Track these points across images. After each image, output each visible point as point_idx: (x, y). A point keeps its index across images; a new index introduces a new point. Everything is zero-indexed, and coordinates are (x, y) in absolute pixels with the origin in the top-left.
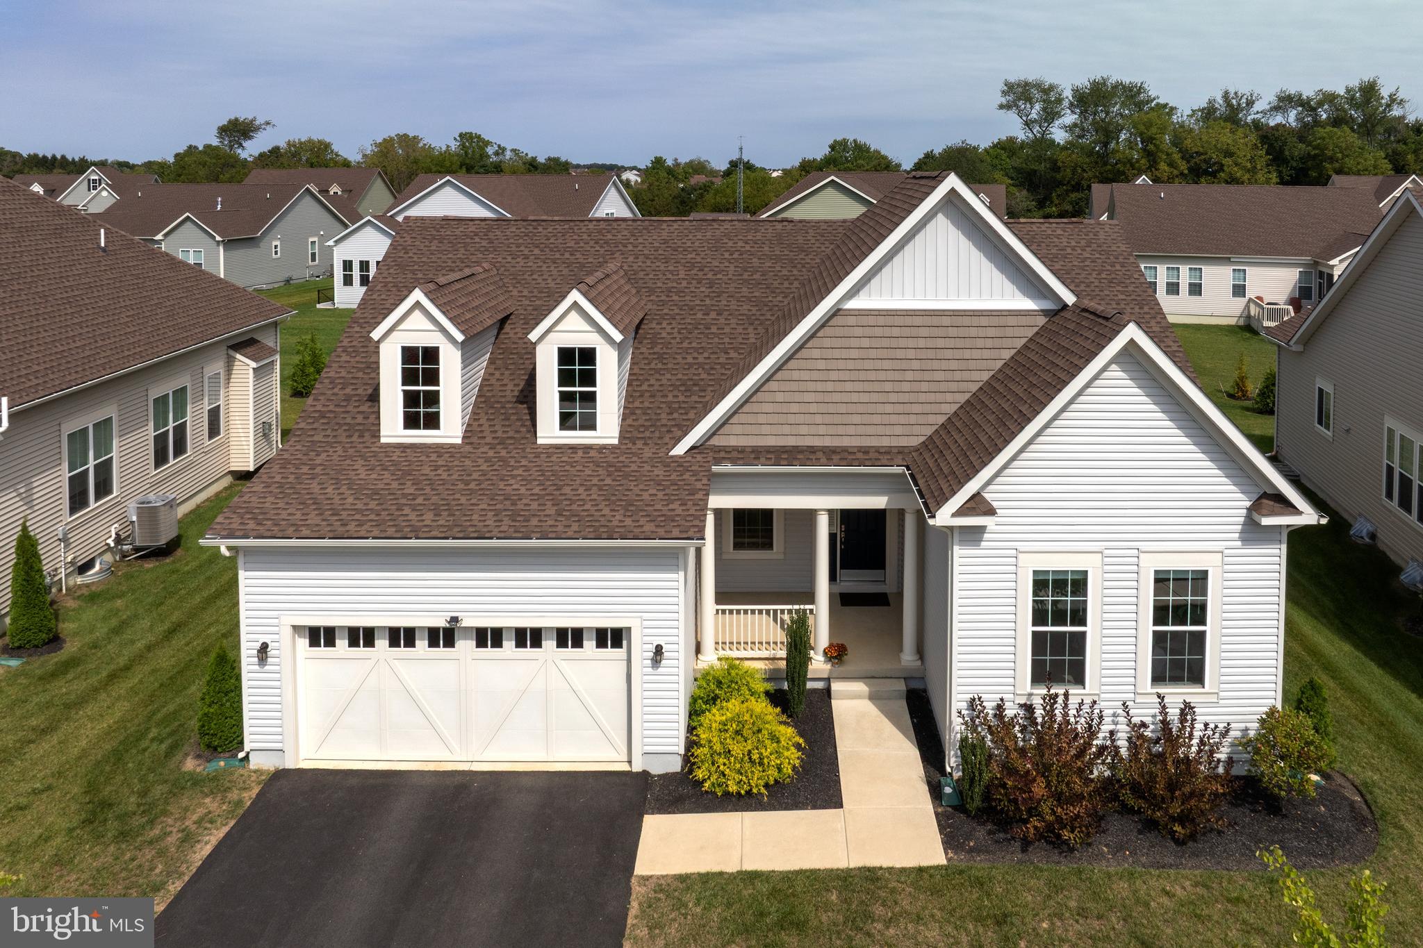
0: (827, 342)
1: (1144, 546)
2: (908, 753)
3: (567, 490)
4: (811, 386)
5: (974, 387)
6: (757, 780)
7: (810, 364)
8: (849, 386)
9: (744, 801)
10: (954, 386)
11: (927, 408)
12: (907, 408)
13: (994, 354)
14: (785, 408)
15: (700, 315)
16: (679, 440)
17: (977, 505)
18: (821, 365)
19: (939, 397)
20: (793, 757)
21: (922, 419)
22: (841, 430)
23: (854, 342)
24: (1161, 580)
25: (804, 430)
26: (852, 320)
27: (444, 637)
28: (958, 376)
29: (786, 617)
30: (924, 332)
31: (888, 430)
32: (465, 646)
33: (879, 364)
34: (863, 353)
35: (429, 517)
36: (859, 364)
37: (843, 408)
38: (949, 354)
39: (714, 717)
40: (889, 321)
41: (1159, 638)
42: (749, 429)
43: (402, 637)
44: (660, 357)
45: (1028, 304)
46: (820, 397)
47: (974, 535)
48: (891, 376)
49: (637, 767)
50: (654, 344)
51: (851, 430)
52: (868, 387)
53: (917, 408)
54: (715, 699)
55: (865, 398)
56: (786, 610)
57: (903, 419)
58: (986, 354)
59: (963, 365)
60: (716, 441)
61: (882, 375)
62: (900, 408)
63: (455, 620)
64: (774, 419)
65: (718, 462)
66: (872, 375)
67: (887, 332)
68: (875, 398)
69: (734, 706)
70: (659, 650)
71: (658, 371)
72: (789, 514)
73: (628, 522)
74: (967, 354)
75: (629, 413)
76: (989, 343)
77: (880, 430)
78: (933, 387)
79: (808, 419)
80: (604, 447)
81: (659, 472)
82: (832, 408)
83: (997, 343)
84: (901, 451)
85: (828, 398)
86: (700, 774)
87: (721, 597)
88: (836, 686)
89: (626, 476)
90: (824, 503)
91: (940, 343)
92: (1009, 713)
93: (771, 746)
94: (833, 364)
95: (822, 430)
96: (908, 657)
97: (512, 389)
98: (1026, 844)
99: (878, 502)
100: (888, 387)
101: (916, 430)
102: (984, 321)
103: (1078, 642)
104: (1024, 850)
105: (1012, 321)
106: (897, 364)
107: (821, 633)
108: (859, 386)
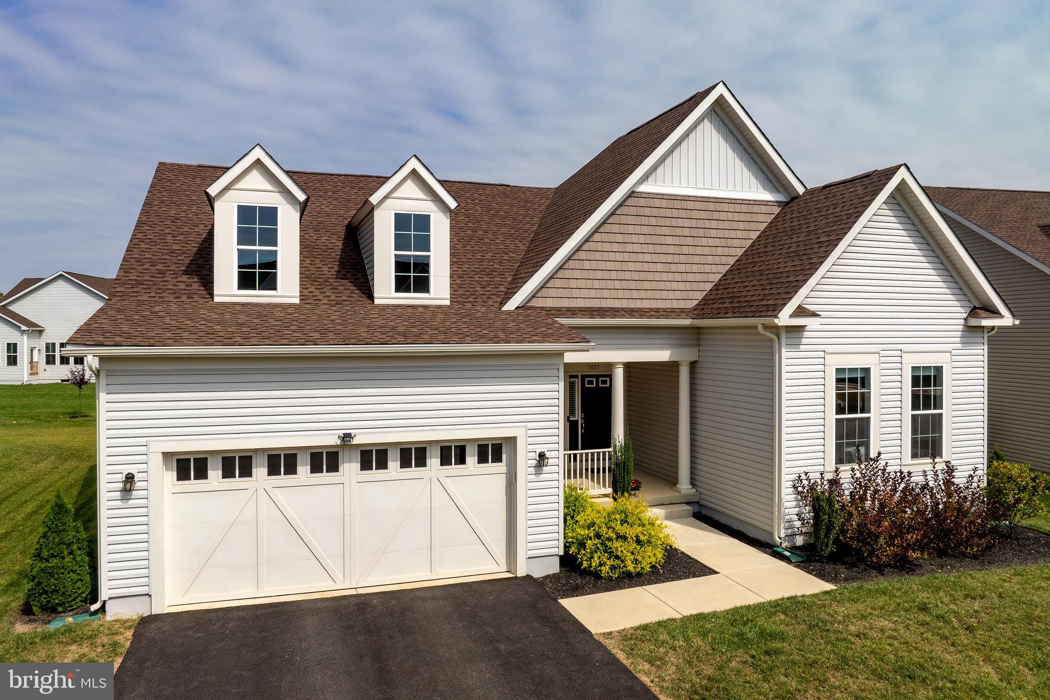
0: (624, 220)
1: (905, 347)
2: (731, 542)
4: (612, 256)
7: (611, 238)
9: (635, 580)
10: (717, 260)
12: (685, 277)
13: (745, 234)
18: (619, 238)
21: (696, 287)
23: (643, 221)
25: (605, 293)
26: (642, 202)
27: (329, 459)
28: (720, 251)
31: (669, 295)
32: (350, 468)
33: (662, 240)
36: (650, 239)
37: (636, 276)
38: (714, 233)
40: (677, 204)
42: (561, 293)
43: (283, 462)
45: (768, 196)
46: (618, 266)
49: (521, 572)
53: (691, 277)
55: (652, 267)
58: (739, 235)
59: (723, 242)
60: (534, 303)
62: (679, 277)
67: (668, 213)
68: (659, 267)
70: (542, 458)
74: (726, 234)
76: (741, 226)
77: (665, 295)
78: (704, 259)
79: (609, 284)
80: (440, 306)
82: (626, 275)
83: (747, 226)
91: (707, 224)
96: (685, 486)
99: (662, 355)
101: (692, 295)
102: (738, 208)
103: (865, 426)
105: (756, 209)
106: (676, 240)
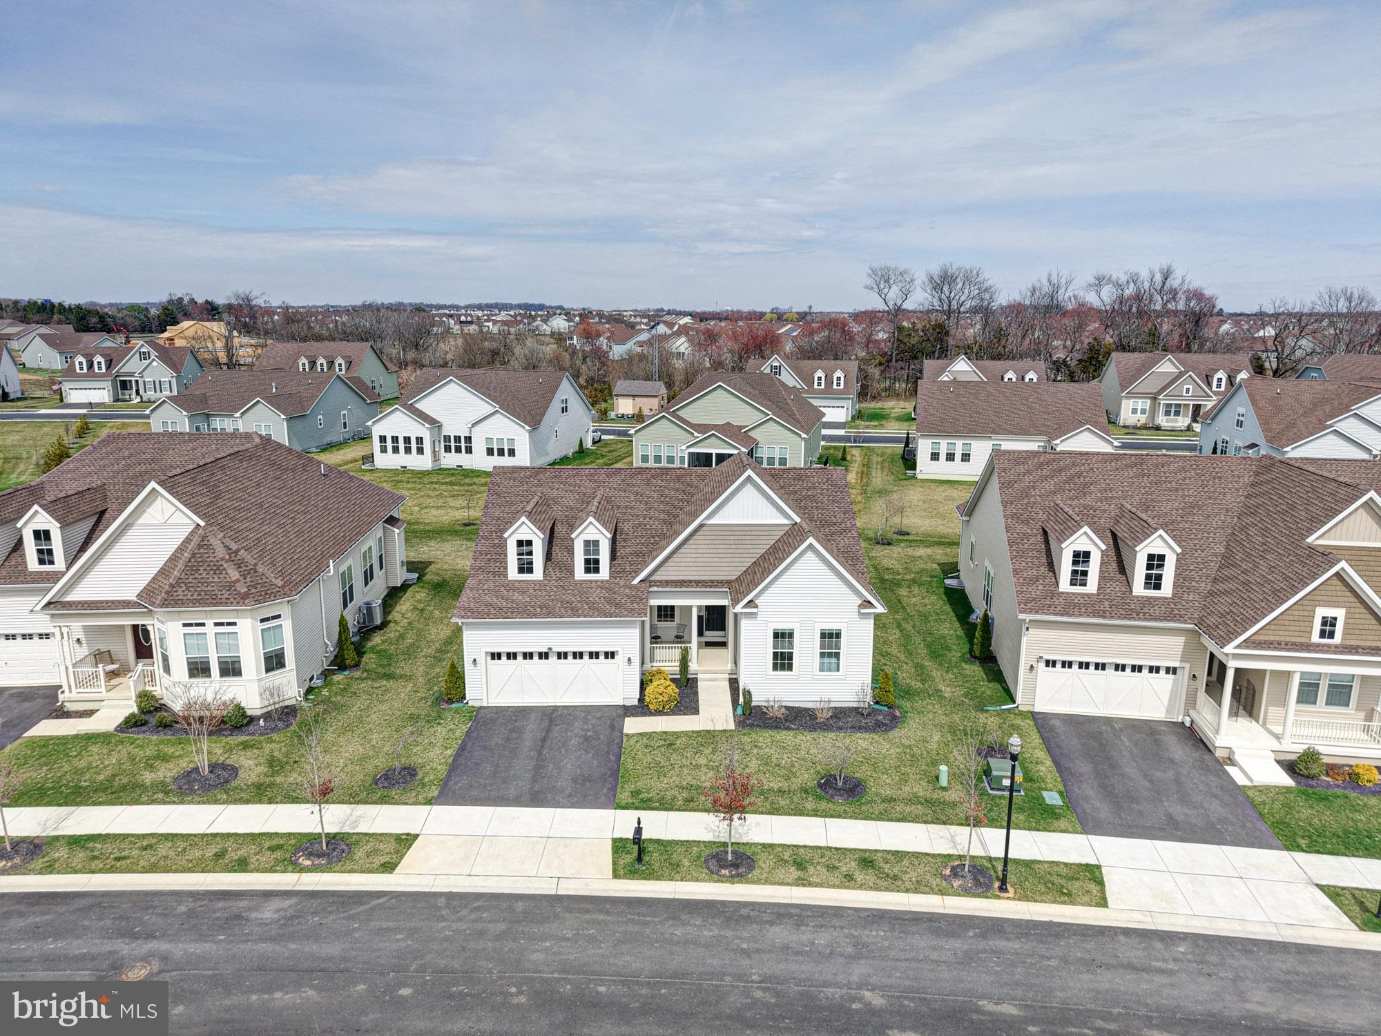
1: (816, 620)
2: (727, 699)
4: (690, 556)
7: (689, 546)
8: (706, 555)
9: (663, 712)
10: (750, 555)
11: (739, 564)
13: (767, 542)
14: (679, 564)
16: (634, 578)
17: (751, 604)
18: (695, 546)
19: (744, 560)
21: (735, 569)
22: (702, 573)
23: (708, 538)
24: (823, 633)
25: (687, 573)
27: (544, 656)
28: (752, 551)
29: (679, 650)
30: (738, 533)
31: (722, 573)
32: (553, 659)
33: (718, 547)
34: (711, 542)
36: (711, 546)
37: (704, 564)
38: (748, 542)
39: (650, 686)
40: (723, 528)
41: (822, 655)
43: (528, 656)
44: (624, 540)
45: (781, 522)
46: (694, 560)
47: (749, 616)
48: (724, 550)
49: (621, 704)
50: (621, 534)
51: (706, 573)
52: (714, 555)
53: (735, 565)
54: (650, 682)
55: (712, 560)
56: (680, 647)
57: (728, 569)
58: (764, 542)
59: (753, 546)
61: (720, 551)
63: (550, 649)
64: (675, 569)
65: (650, 586)
66: (716, 550)
67: (722, 533)
68: (717, 560)
70: (628, 660)
71: (624, 547)
72: (681, 607)
73: (617, 611)
74: (756, 542)
75: (612, 566)
77: (719, 574)
78: (742, 555)
79: (689, 569)
80: (603, 581)
81: (627, 591)
82: (698, 564)
84: (728, 582)
85: (698, 560)
86: (646, 705)
87: (652, 642)
88: (699, 676)
89: (614, 593)
91: (744, 537)
94: (699, 546)
95: (694, 573)
96: (731, 664)
97: (561, 555)
100: (722, 555)
102: (763, 529)
103: (791, 655)
105: (775, 530)
106: (726, 547)
107: (694, 656)
108: (711, 556)
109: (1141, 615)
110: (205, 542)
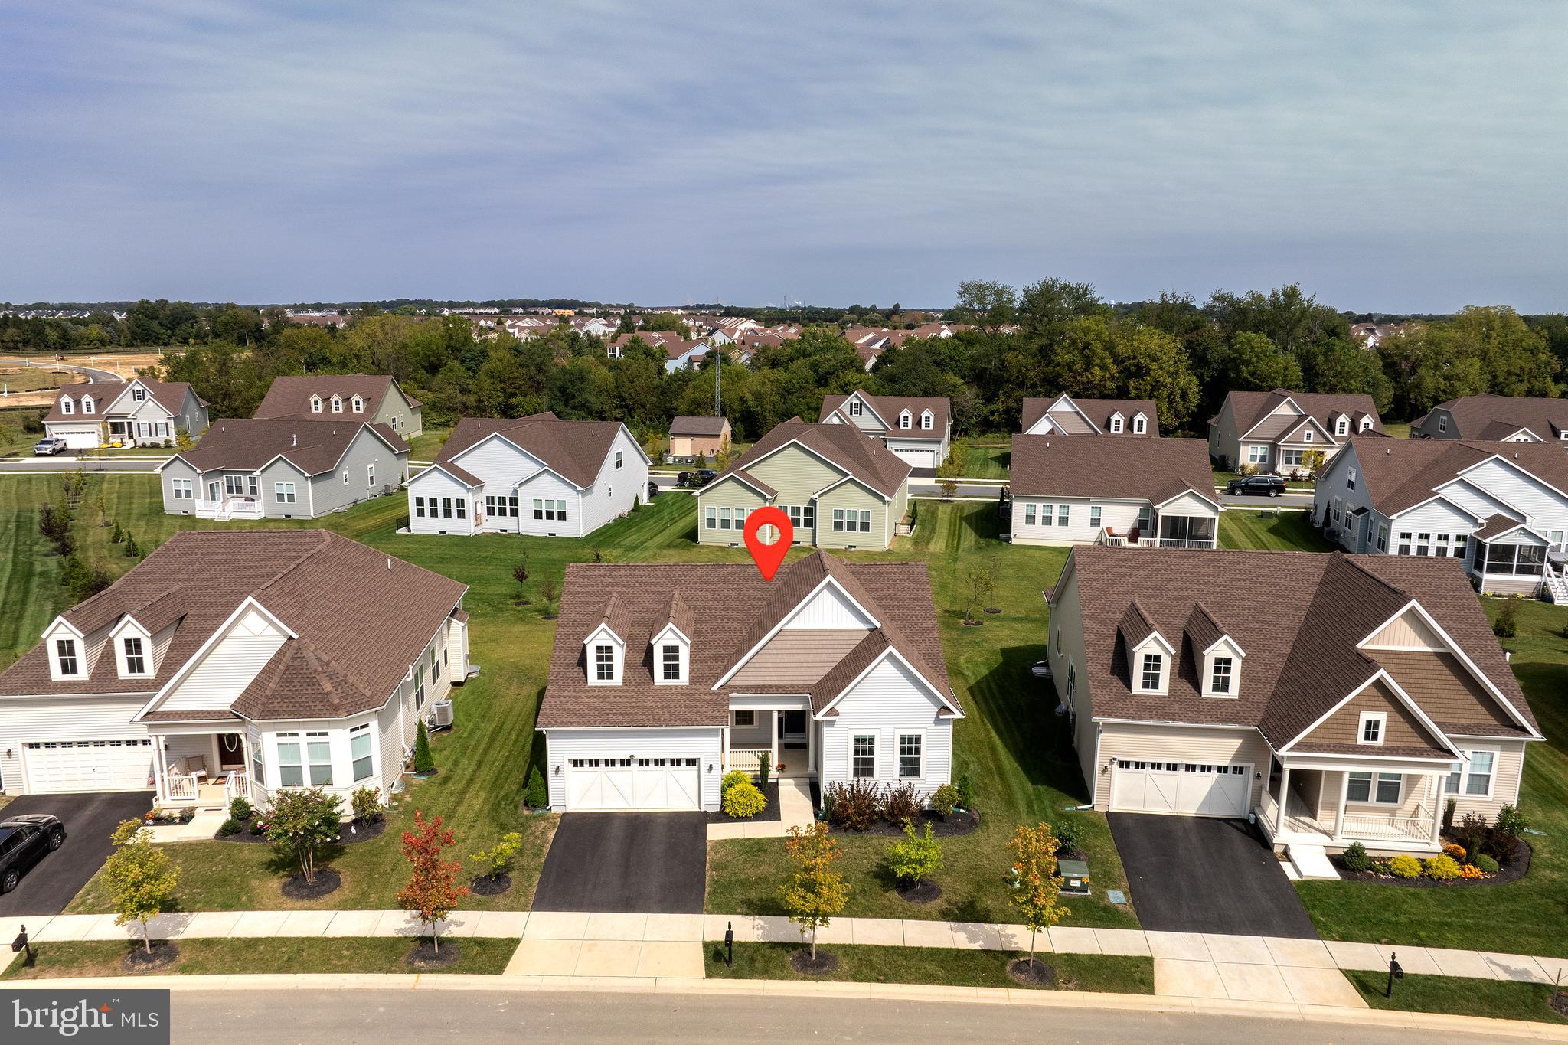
0: (777, 642)
1: (896, 726)
2: (808, 804)
3: (672, 706)
4: (771, 660)
5: (839, 660)
6: (749, 812)
7: (770, 652)
8: (786, 660)
9: (745, 819)
10: (830, 660)
11: (819, 669)
12: (811, 669)
13: (847, 646)
14: (759, 669)
15: (719, 621)
16: (715, 683)
17: (833, 712)
18: (775, 652)
19: (825, 664)
20: (762, 804)
21: (817, 673)
22: (783, 678)
23: (789, 643)
24: (903, 739)
25: (767, 678)
26: (787, 633)
27: (625, 763)
28: (832, 655)
29: (760, 754)
30: (818, 638)
31: (803, 678)
32: (635, 766)
33: (799, 651)
34: (792, 647)
35: (620, 718)
36: (790, 651)
37: (784, 669)
38: (828, 647)
39: (732, 790)
40: (803, 633)
41: (902, 760)
42: (744, 678)
43: (610, 763)
44: (703, 643)
45: (861, 627)
46: (774, 665)
47: (831, 723)
48: (804, 656)
49: (702, 810)
50: (699, 636)
51: (787, 678)
52: (794, 660)
53: (815, 669)
54: (731, 786)
55: (792, 665)
56: (760, 752)
57: (809, 673)
58: (845, 647)
59: (834, 651)
60: (729, 683)
61: (800, 656)
62: (808, 669)
63: (632, 756)
64: (755, 674)
65: (731, 692)
66: (796, 656)
67: (802, 638)
68: (797, 665)
69: (739, 787)
70: (711, 766)
71: (702, 650)
72: (761, 712)
73: (699, 719)
74: (836, 647)
75: (692, 670)
76: (845, 642)
77: (799, 678)
78: (822, 660)
79: (769, 674)
80: (683, 686)
81: (708, 697)
82: (779, 669)
83: (849, 642)
84: (808, 687)
85: (777, 665)
86: (727, 810)
87: (733, 746)
88: (780, 781)
89: (695, 700)
90: (775, 708)
91: (825, 642)
92: (844, 788)
93: (754, 800)
94: (780, 652)
95: (775, 678)
96: (811, 769)
97: (640, 659)
98: (846, 830)
99: (799, 707)
100: (802, 660)
101: (815, 678)
102: (843, 633)
103: (871, 761)
104: (845, 831)
105: (855, 633)
106: (806, 651)
107: (774, 759)
108: (791, 660)
109: (1208, 718)
110: (299, 655)
